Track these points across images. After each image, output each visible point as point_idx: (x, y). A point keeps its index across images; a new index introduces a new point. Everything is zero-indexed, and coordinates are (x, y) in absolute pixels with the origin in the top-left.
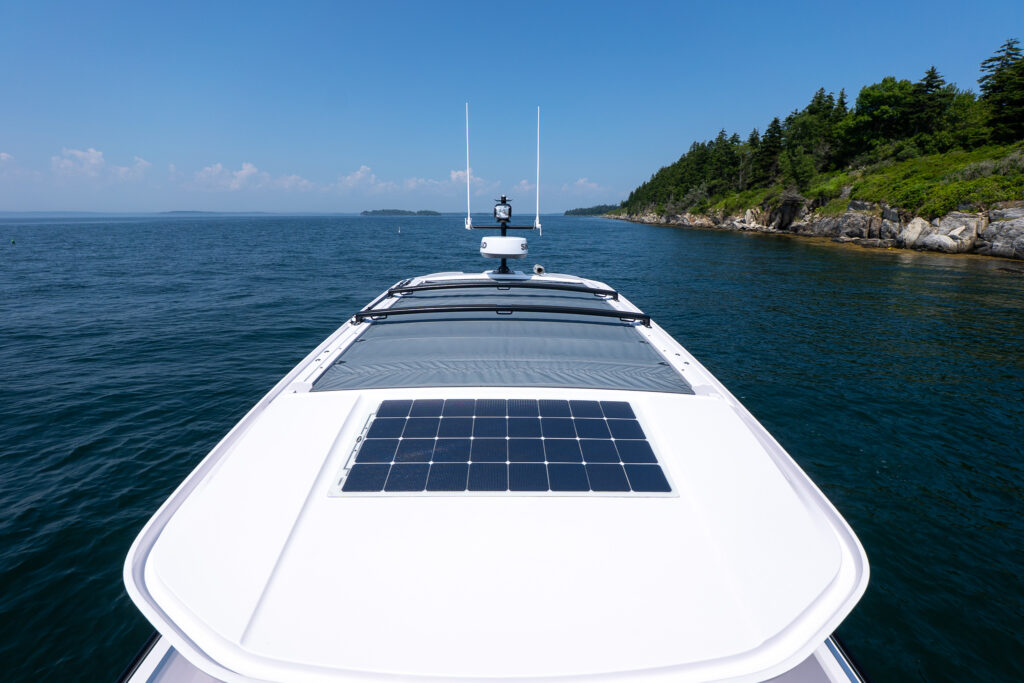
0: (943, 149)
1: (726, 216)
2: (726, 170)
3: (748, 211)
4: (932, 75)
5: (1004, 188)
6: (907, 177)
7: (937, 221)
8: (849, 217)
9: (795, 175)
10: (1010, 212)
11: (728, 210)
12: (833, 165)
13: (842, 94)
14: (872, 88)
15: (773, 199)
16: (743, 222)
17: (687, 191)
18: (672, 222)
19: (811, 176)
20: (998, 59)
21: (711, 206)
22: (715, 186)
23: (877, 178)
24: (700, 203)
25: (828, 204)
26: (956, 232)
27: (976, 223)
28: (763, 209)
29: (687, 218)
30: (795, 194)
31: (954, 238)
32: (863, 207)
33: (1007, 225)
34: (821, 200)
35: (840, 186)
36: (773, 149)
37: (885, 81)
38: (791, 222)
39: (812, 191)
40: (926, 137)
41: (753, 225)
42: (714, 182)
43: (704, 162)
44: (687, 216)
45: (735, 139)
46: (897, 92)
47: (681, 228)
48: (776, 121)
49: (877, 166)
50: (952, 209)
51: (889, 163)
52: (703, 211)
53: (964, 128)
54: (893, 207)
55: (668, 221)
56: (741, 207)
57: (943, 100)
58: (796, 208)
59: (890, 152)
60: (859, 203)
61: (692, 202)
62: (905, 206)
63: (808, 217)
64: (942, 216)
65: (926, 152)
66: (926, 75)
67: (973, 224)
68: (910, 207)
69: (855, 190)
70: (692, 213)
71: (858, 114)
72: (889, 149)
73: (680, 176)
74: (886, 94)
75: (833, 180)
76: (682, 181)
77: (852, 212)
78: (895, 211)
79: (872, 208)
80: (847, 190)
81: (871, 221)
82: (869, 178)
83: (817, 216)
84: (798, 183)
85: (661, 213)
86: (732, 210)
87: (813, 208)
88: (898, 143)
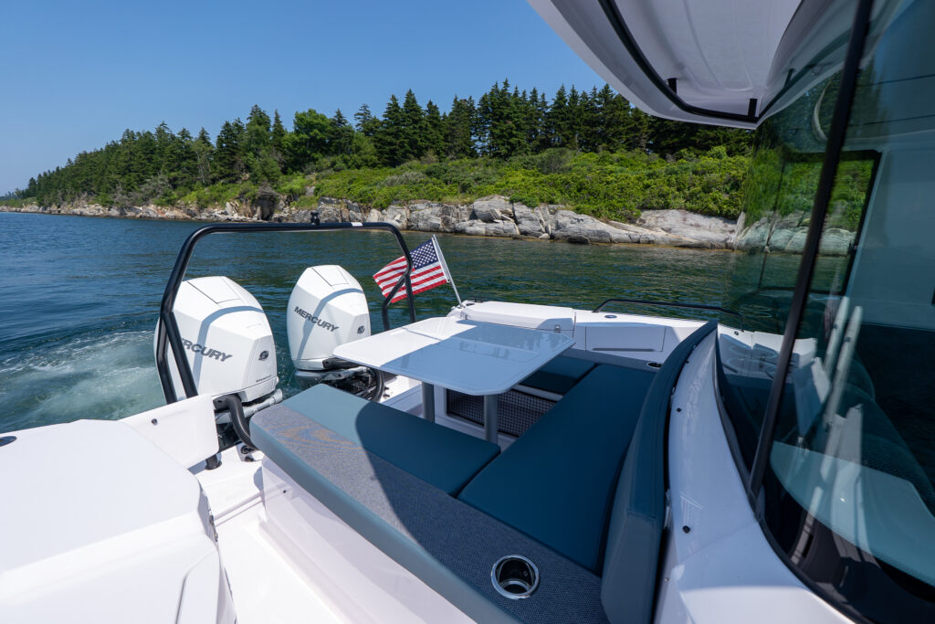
0: (358, 167)
1: (202, 208)
2: (184, 163)
3: (228, 204)
4: (339, 114)
5: (411, 192)
6: (351, 182)
7: (384, 211)
8: (324, 209)
9: (265, 174)
10: (420, 206)
11: (202, 203)
12: (290, 169)
13: (276, 114)
14: (304, 114)
15: (249, 194)
16: (226, 213)
17: (141, 181)
18: (129, 214)
19: (278, 176)
20: (362, 115)
21: (179, 199)
22: (175, 179)
23: (331, 182)
24: (166, 195)
25: (299, 200)
26: (398, 217)
27: (405, 212)
28: (241, 202)
29: (152, 210)
30: (269, 190)
31: (398, 221)
32: (331, 202)
33: (420, 213)
34: (293, 196)
35: (303, 185)
36: (231, 149)
37: (310, 111)
38: (271, 213)
39: (283, 188)
40: (347, 157)
41: (236, 216)
42: (173, 174)
43: (152, 152)
44: (152, 207)
45: (184, 134)
46: (320, 121)
47: (145, 220)
48: (227, 125)
49: (324, 173)
50: (390, 204)
51: (330, 171)
52: (171, 203)
53: (365, 154)
54: (354, 202)
55: (122, 213)
56: (217, 200)
57: (350, 134)
58: (273, 202)
59: (329, 164)
60: (327, 199)
61: (154, 194)
62: (361, 201)
63: (287, 209)
64: (386, 208)
65: (349, 168)
66: (336, 114)
67: (404, 213)
68: (365, 203)
69: (318, 189)
70: (158, 205)
71: (297, 132)
72: (326, 161)
73: (124, 164)
74: (315, 121)
75: (294, 181)
76: (128, 169)
77: (323, 205)
78: (356, 204)
79: (338, 203)
80: (311, 190)
81: (341, 212)
82: (322, 181)
83: (294, 208)
84: (269, 181)
85: (108, 204)
86: (207, 202)
87: (288, 202)
88: (332, 159)
